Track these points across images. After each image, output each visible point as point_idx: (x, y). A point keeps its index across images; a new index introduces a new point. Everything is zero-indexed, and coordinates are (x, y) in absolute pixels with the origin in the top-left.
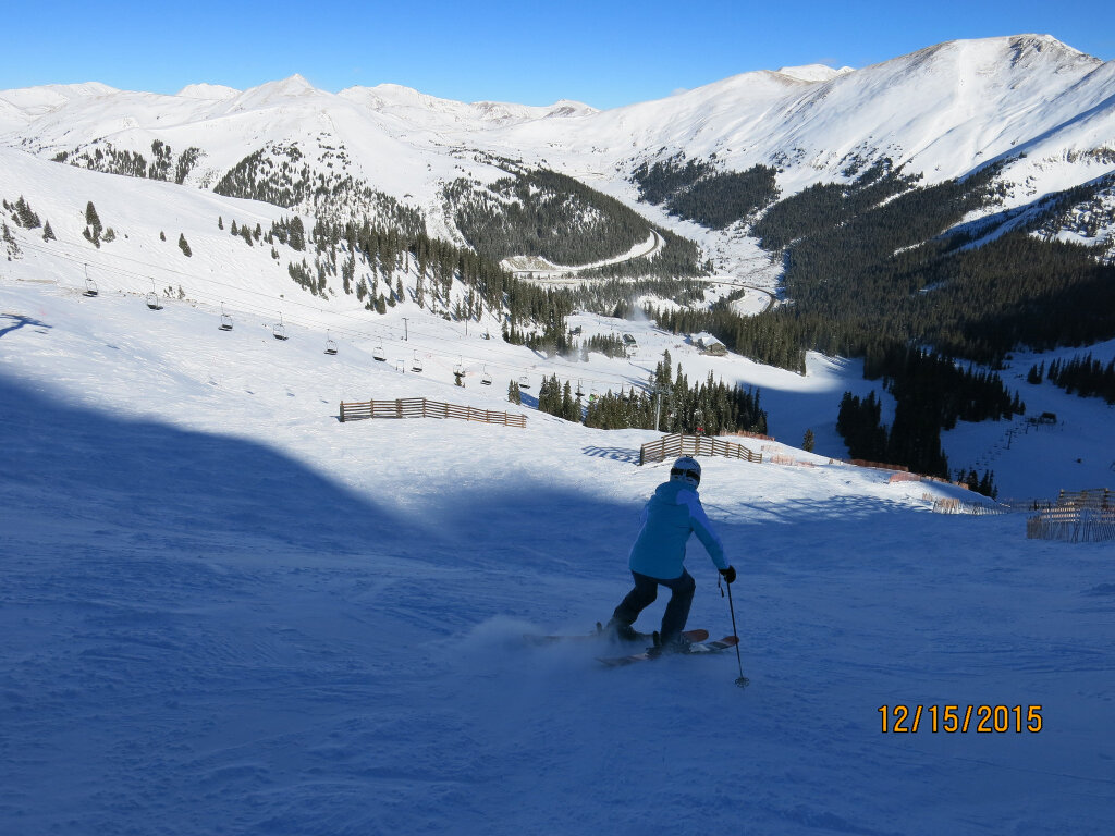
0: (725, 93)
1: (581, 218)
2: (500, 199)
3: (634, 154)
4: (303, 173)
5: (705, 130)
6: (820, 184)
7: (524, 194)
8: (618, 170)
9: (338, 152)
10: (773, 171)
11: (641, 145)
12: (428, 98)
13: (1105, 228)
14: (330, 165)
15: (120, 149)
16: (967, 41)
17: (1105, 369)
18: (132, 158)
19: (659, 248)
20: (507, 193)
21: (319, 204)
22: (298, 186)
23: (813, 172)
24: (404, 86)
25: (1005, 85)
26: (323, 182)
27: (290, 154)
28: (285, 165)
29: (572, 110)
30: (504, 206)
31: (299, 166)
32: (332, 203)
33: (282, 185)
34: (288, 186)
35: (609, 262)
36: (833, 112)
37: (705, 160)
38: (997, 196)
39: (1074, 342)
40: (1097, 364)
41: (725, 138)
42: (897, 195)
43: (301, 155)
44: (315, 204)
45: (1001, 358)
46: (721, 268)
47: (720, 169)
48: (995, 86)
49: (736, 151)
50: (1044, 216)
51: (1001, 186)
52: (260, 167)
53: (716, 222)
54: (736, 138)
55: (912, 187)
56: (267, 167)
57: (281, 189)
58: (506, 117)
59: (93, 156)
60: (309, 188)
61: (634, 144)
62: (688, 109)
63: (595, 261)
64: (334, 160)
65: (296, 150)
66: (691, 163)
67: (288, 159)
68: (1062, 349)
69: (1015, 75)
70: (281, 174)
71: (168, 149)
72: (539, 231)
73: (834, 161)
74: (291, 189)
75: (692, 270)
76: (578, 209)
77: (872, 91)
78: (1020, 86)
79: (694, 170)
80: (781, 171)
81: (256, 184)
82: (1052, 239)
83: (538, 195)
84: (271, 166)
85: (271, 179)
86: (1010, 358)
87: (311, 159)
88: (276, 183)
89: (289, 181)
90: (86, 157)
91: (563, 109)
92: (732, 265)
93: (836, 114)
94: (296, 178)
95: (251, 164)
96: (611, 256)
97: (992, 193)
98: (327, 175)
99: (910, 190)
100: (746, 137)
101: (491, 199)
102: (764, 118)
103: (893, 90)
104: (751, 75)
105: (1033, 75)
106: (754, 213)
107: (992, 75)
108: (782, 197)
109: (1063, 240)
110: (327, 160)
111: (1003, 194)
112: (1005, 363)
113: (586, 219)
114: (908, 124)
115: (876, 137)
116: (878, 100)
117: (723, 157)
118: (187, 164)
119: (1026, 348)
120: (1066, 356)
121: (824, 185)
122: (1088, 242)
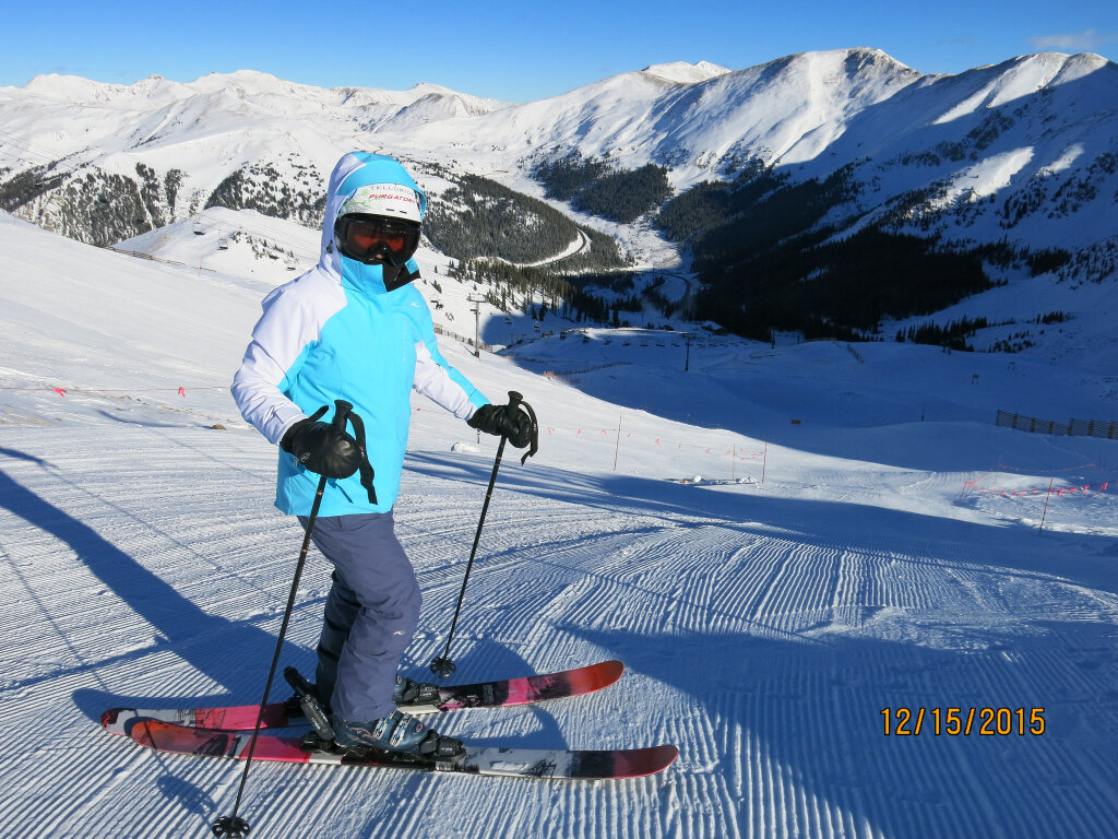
0: (606, 92)
1: (524, 222)
2: (455, 208)
3: (529, 152)
4: (284, 191)
5: (594, 129)
6: (706, 182)
7: (470, 202)
8: (520, 167)
9: (310, 171)
10: (664, 171)
11: (536, 143)
12: (288, 85)
13: (934, 223)
14: (306, 183)
15: (111, 173)
16: (814, 53)
17: (942, 330)
18: (123, 181)
19: (588, 244)
20: (457, 202)
21: (304, 218)
22: (281, 203)
23: (698, 171)
24: (262, 72)
25: (847, 95)
26: (303, 198)
27: (267, 174)
28: (266, 184)
29: (439, 97)
30: (459, 214)
31: (278, 184)
32: (317, 217)
33: (267, 202)
34: (272, 203)
35: (554, 258)
36: (708, 116)
37: (600, 160)
38: (851, 194)
39: (921, 313)
40: (938, 327)
41: (615, 136)
42: (771, 192)
43: (278, 175)
44: (301, 218)
45: (876, 326)
46: (640, 258)
47: (616, 169)
48: (840, 94)
49: (627, 149)
50: (890, 215)
51: (854, 186)
52: (244, 186)
53: (622, 218)
54: (625, 136)
55: (783, 184)
56: (250, 187)
57: (268, 206)
58: (372, 104)
59: (85, 180)
60: (292, 204)
61: (529, 142)
62: (573, 109)
63: (543, 258)
64: (308, 178)
65: (272, 170)
66: (587, 161)
67: (267, 179)
68: (913, 317)
69: (855, 84)
70: (264, 192)
71: (152, 171)
72: (492, 235)
73: (714, 161)
74: (275, 205)
75: (617, 262)
76: (520, 214)
77: (738, 98)
78: (859, 95)
79: (592, 169)
80: (671, 170)
81: (244, 201)
82: (898, 233)
83: (484, 202)
84: (254, 185)
85: (257, 198)
86: (881, 325)
87: (287, 177)
88: (261, 200)
89: (273, 199)
90: (80, 181)
91: (430, 96)
92: (647, 255)
93: (710, 118)
94: (279, 196)
95: (235, 183)
96: (555, 253)
97: (848, 191)
98: (306, 193)
99: (781, 187)
100: (632, 137)
101: (448, 208)
102: (646, 118)
103: (758, 98)
104: (627, 76)
105: (869, 86)
106: (654, 209)
107: (836, 85)
108: (676, 193)
109: (906, 234)
110: (302, 178)
111: (856, 192)
112: (879, 329)
113: (529, 222)
114: (773, 128)
115: (747, 141)
116: (745, 106)
117: (616, 156)
118: (173, 185)
119: (890, 318)
120: (918, 322)
121: (709, 182)
122: (924, 235)
